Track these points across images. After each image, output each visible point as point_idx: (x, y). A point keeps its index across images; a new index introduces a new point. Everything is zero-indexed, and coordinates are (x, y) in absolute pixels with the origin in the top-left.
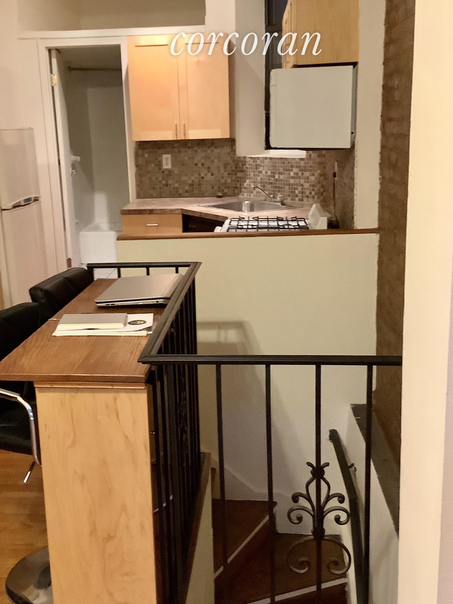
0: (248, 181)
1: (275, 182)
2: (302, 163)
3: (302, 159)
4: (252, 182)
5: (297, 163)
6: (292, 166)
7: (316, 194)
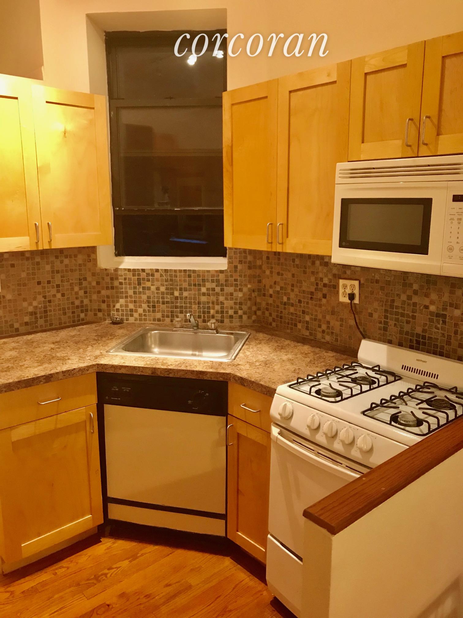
0: (122, 301)
1: (173, 300)
2: (222, 277)
3: (222, 272)
4: (131, 302)
5: (213, 276)
6: (204, 280)
7: (245, 313)
